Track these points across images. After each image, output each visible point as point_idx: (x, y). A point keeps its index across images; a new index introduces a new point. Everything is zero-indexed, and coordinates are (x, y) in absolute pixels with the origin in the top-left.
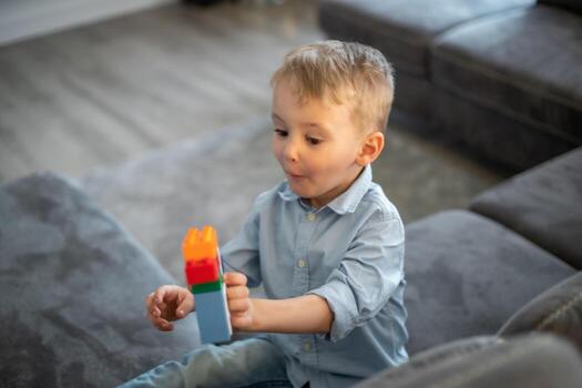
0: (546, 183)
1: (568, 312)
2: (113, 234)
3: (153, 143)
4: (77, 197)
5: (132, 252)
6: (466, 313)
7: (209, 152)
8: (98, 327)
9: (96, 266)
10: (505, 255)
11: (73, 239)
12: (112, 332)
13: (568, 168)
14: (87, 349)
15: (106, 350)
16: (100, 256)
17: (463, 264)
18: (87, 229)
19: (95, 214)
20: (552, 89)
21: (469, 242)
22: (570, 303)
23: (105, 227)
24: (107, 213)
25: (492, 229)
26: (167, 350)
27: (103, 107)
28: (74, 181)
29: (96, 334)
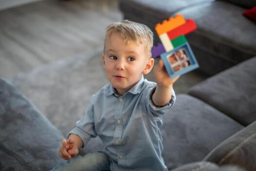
0: (221, 82)
1: (239, 150)
2: (27, 106)
3: (45, 62)
4: (10, 89)
5: (35, 115)
6: (188, 142)
7: (70, 66)
8: (21, 150)
9: (19, 122)
10: (205, 115)
11: (8, 109)
12: (27, 153)
13: (231, 75)
14: (15, 161)
15: (24, 161)
16: (21, 117)
17: (186, 120)
18: (15, 104)
19: (19, 97)
20: (224, 39)
21: (188, 109)
22: (240, 146)
23: (23, 103)
24: (24, 96)
25: (198, 103)
26: (52, 161)
27: (22, 45)
28: (9, 81)
29: (20, 154)
